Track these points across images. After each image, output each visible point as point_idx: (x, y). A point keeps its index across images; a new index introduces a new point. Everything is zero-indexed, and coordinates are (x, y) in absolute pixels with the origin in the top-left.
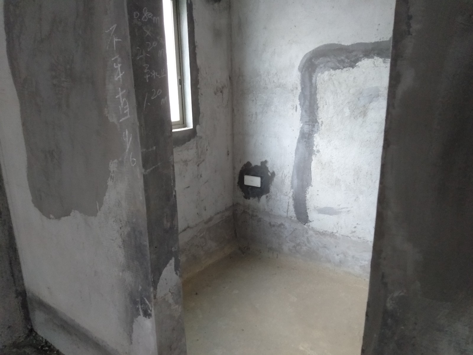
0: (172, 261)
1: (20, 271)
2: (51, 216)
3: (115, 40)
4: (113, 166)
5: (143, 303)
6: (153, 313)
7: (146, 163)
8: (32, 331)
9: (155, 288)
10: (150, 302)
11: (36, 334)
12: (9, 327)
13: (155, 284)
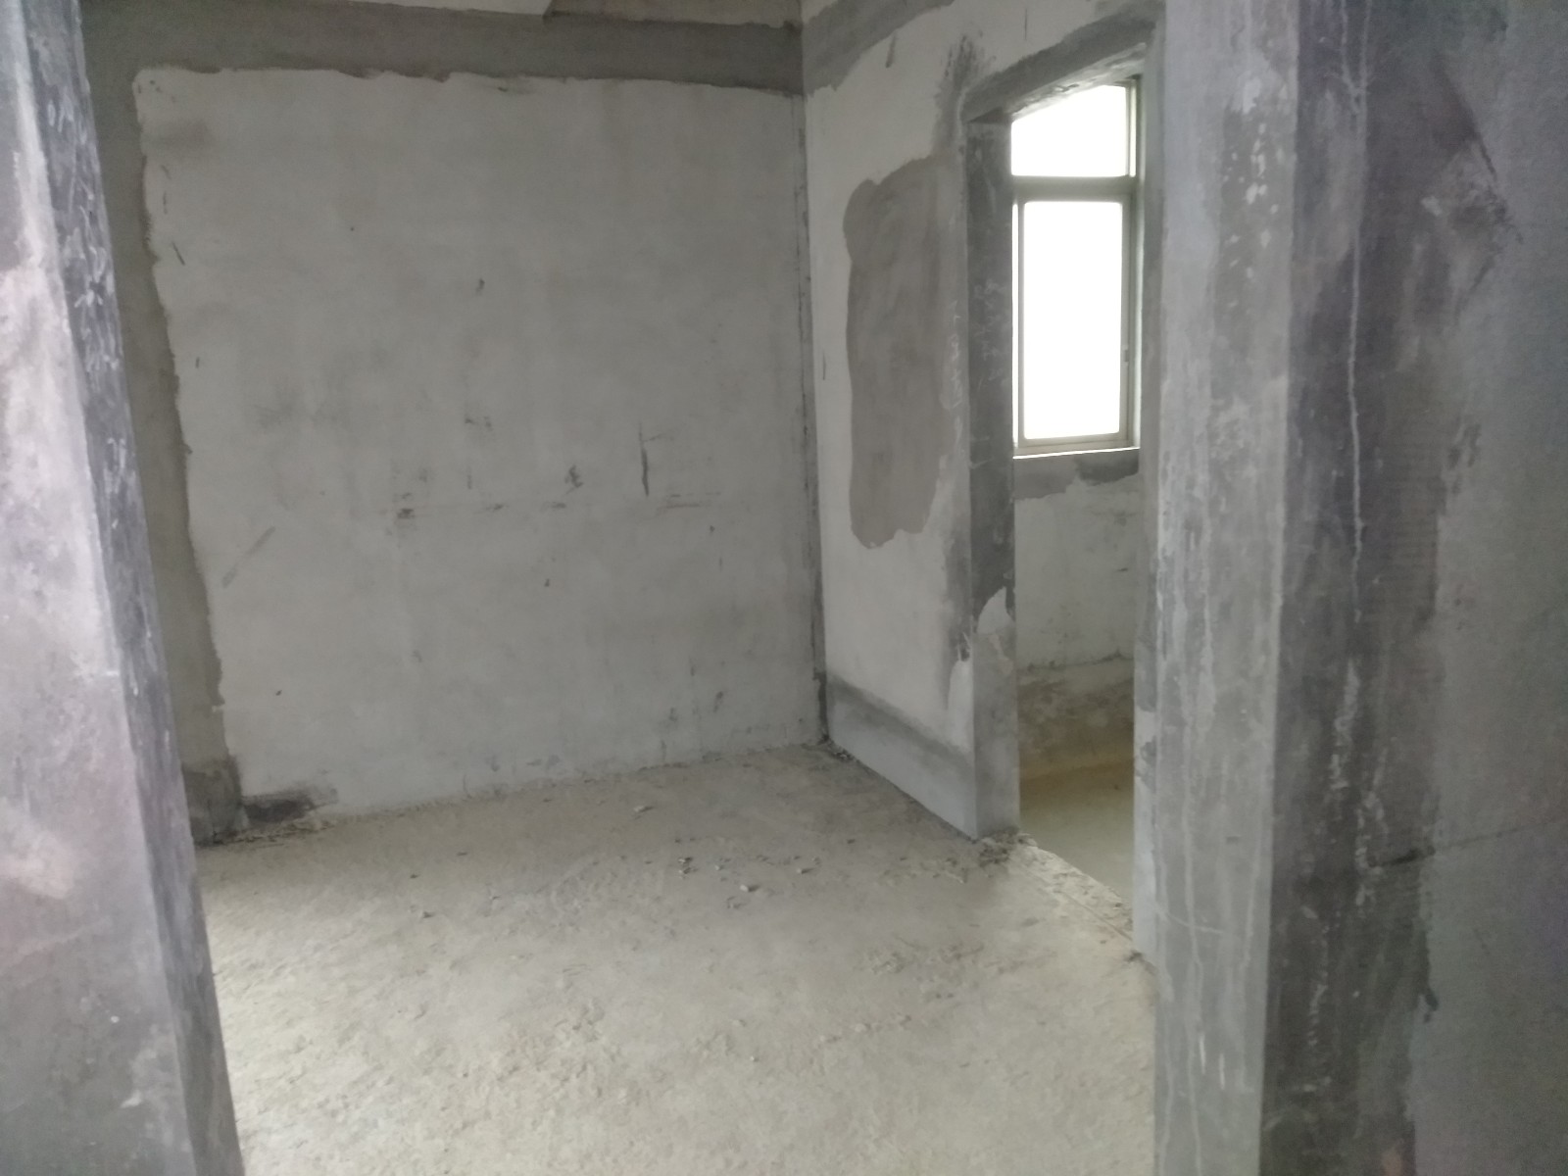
0: (1003, 592)
1: (823, 641)
2: (873, 544)
3: (956, 317)
4: (943, 463)
5: (962, 640)
6: (971, 651)
7: (974, 455)
8: (826, 738)
9: (976, 618)
10: (968, 635)
11: (833, 742)
12: (800, 720)
13: (977, 613)
